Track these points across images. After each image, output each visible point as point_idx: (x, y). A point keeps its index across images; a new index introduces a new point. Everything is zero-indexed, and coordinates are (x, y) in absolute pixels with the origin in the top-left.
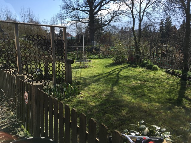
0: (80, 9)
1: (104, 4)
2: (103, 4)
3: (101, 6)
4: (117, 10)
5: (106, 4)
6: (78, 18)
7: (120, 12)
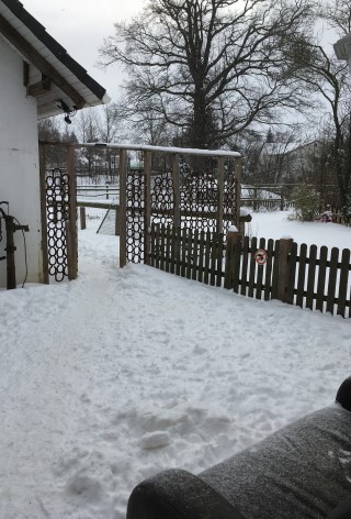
0: (170, 89)
1: (233, 77)
2: (229, 75)
3: (225, 82)
4: (269, 91)
5: (237, 75)
6: (164, 112)
7: (276, 97)
